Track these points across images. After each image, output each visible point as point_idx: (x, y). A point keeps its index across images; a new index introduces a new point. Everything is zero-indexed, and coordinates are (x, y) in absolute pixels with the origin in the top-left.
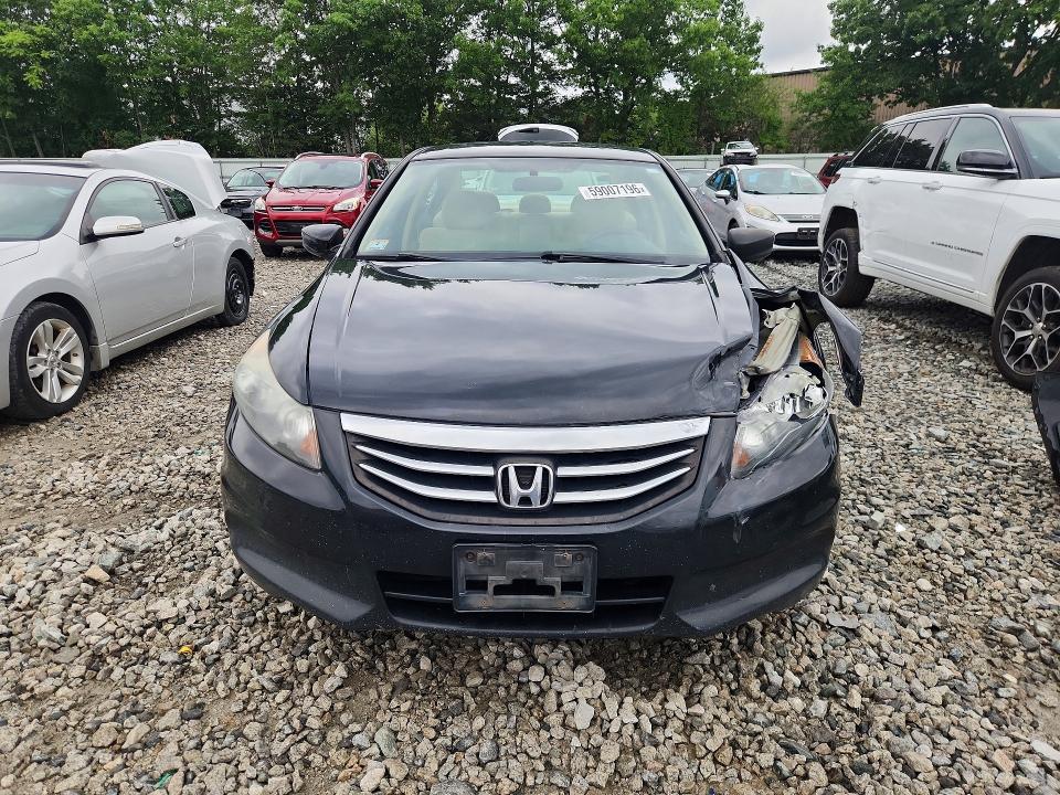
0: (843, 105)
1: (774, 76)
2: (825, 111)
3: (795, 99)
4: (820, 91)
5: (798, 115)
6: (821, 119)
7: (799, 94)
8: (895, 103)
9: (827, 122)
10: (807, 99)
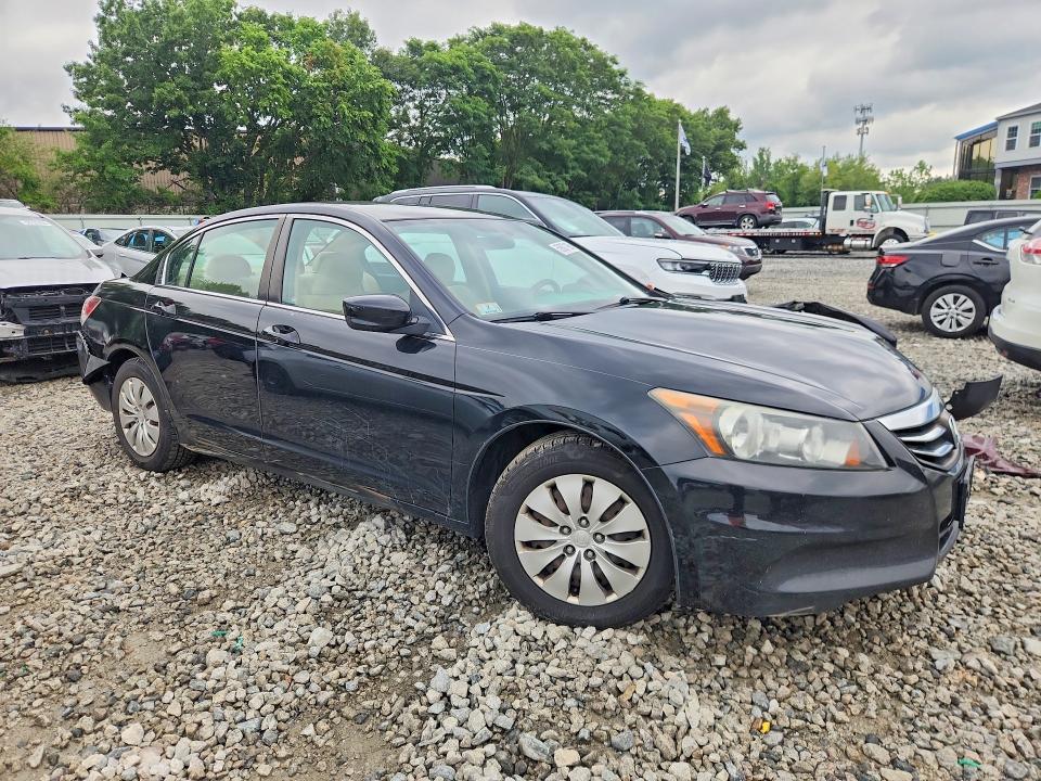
0: (111, 168)
1: (19, 130)
2: (92, 172)
3: (53, 157)
4: (80, 151)
5: (59, 174)
6: (88, 180)
7: (58, 153)
8: (156, 170)
9: (94, 182)
10: (67, 158)
